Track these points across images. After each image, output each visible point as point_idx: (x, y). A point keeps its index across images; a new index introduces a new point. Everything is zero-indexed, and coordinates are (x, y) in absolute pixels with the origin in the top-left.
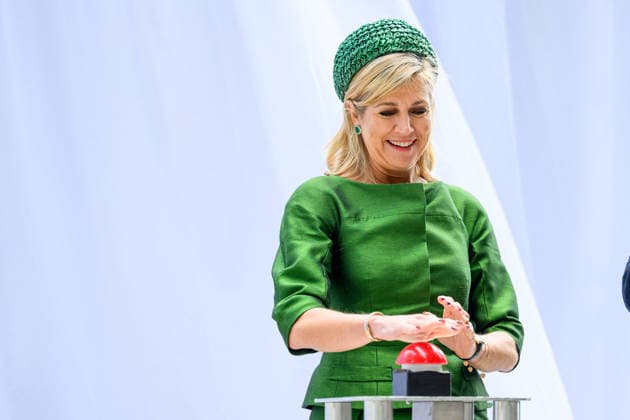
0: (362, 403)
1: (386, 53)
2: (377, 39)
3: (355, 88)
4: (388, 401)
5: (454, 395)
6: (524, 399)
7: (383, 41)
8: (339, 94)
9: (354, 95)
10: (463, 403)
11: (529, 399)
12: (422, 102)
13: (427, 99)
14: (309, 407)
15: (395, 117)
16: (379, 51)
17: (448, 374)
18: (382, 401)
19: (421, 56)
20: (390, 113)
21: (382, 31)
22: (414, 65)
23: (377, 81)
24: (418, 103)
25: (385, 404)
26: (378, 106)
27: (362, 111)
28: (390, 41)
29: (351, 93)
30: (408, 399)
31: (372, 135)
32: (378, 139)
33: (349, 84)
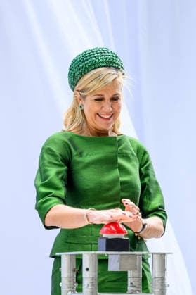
0: (81, 255)
1: (99, 67)
2: (94, 59)
3: (81, 85)
4: (95, 254)
5: (131, 251)
6: (169, 253)
7: (97, 60)
8: (71, 87)
9: (80, 89)
10: (136, 255)
11: (172, 253)
12: (117, 94)
13: (120, 92)
14: (53, 257)
15: (102, 102)
16: (95, 65)
18: (92, 255)
19: (117, 69)
20: (100, 100)
21: (96, 55)
22: (114, 74)
23: (94, 83)
24: (115, 95)
25: (94, 256)
26: (94, 96)
27: (84, 97)
28: (101, 60)
30: (106, 253)
31: (89, 111)
32: (93, 114)
33: (77, 82)
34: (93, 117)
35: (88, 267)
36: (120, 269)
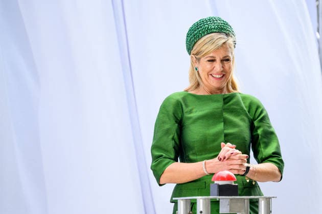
0: (196, 200)
1: (211, 33)
2: (207, 26)
3: (196, 49)
4: (208, 199)
5: (240, 195)
6: (273, 197)
7: (210, 27)
8: (188, 51)
9: (195, 52)
10: (244, 199)
11: (276, 197)
12: (228, 56)
13: (230, 55)
15: (215, 63)
17: (237, 186)
18: (205, 199)
20: (212, 61)
21: (209, 22)
22: (224, 38)
23: (206, 46)
24: (225, 57)
25: (207, 200)
26: (206, 58)
27: (199, 60)
28: (213, 27)
29: (194, 51)
30: (218, 197)
31: (203, 71)
32: (206, 73)
33: (193, 47)
34: (206, 76)
35: (201, 210)
36: (230, 211)
